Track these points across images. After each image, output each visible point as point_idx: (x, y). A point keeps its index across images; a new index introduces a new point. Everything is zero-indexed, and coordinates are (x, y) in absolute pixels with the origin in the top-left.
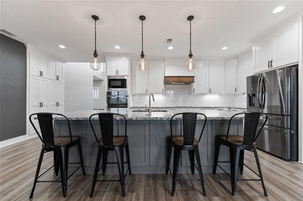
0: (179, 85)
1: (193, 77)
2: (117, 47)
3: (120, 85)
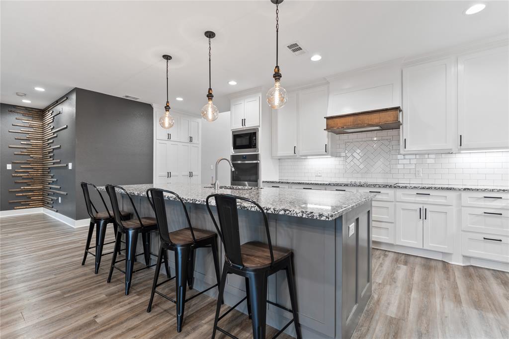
0: (364, 134)
1: (397, 109)
2: (233, 83)
3: (248, 144)
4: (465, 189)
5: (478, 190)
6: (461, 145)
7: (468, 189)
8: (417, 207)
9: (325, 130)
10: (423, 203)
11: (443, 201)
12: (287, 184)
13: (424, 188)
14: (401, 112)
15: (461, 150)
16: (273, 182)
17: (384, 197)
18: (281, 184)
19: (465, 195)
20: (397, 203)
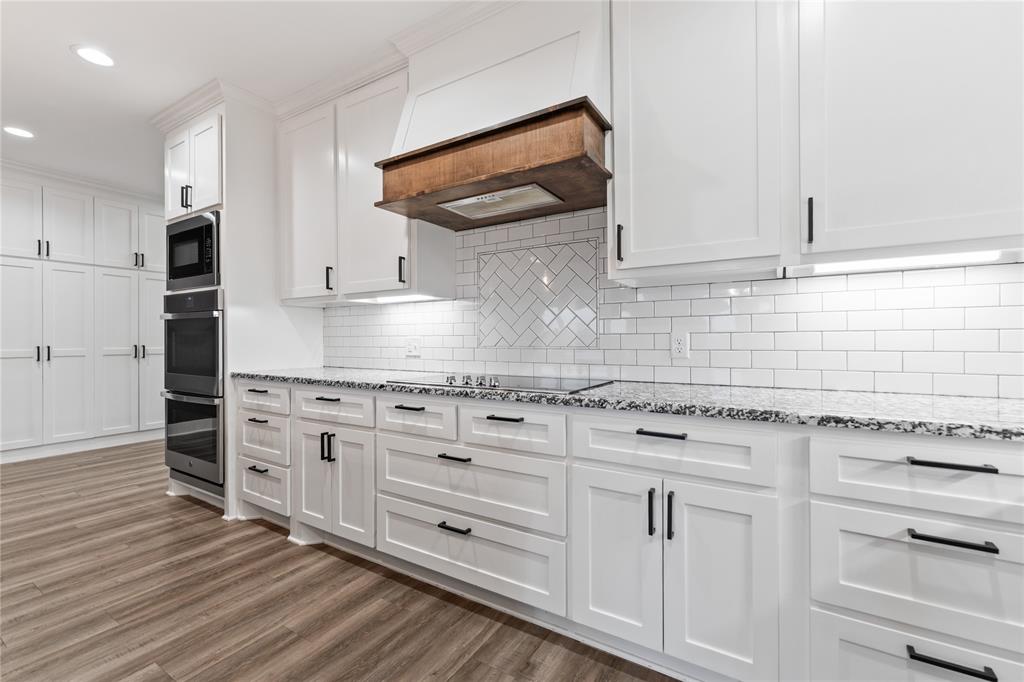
1: (583, 109)
3: (196, 260)
4: (824, 421)
5: (880, 426)
6: (811, 239)
7: (838, 421)
8: (643, 483)
9: (377, 205)
10: (663, 471)
11: (733, 465)
12: (283, 384)
13: (663, 410)
14: (608, 134)
15: (811, 258)
16: (252, 377)
17: (537, 440)
18: (272, 384)
19: (823, 443)
20: (576, 465)
